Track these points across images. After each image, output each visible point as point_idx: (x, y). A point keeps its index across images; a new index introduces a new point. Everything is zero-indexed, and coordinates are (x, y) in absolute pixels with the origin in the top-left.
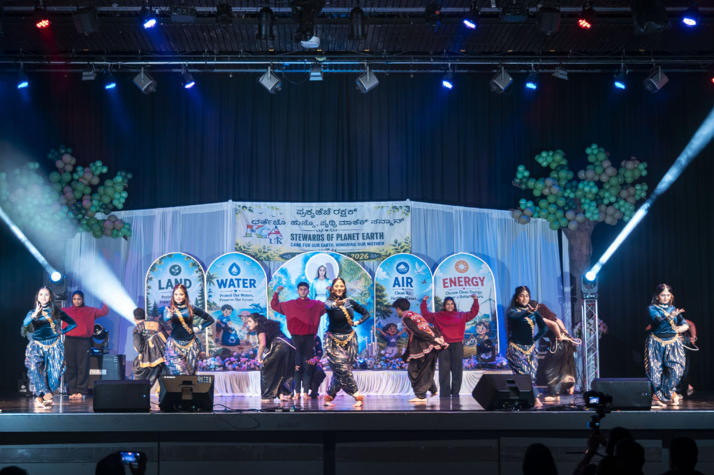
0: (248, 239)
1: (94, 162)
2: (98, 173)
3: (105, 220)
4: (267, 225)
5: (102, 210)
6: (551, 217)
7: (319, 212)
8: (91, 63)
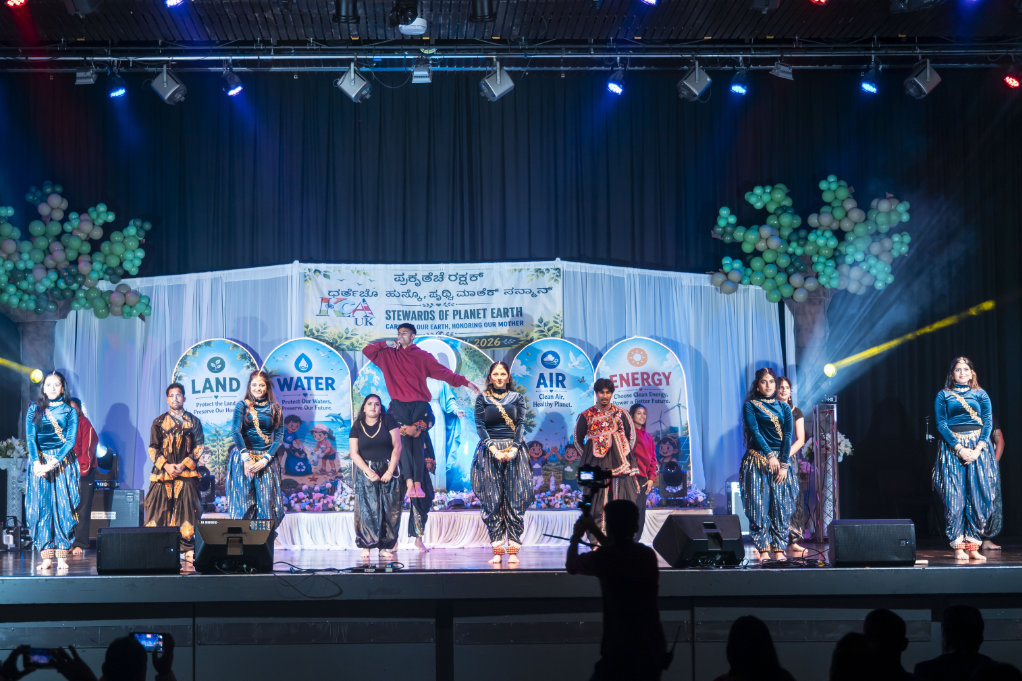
0: (322, 320)
1: (95, 206)
2: (100, 221)
3: (111, 292)
4: (351, 298)
5: (107, 277)
6: (769, 284)
7: (428, 278)
8: (88, 58)
